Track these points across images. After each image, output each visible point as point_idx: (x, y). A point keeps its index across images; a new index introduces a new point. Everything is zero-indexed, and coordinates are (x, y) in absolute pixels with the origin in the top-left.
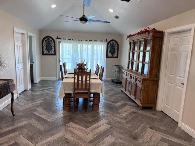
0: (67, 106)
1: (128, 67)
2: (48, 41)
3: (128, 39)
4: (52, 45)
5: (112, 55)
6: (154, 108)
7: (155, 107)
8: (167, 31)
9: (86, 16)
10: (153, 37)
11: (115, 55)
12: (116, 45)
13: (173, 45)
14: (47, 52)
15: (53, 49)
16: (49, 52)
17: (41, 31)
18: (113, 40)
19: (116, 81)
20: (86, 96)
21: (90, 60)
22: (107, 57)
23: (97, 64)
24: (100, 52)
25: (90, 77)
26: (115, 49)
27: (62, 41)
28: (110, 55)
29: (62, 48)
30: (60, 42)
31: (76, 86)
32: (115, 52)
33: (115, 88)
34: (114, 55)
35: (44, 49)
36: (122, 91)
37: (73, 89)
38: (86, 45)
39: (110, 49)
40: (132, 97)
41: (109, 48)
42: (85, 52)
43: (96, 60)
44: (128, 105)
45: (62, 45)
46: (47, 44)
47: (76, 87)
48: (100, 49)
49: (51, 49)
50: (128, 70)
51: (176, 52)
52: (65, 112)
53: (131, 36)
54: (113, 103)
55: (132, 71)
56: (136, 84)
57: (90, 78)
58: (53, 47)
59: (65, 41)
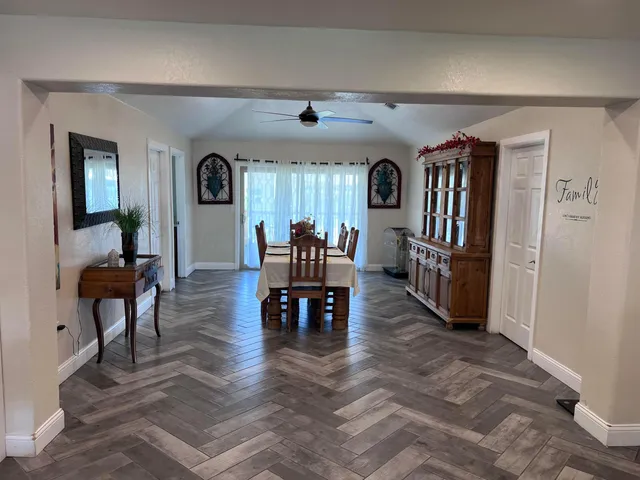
0: (273, 317)
1: (424, 232)
2: (214, 168)
3: (423, 159)
4: (224, 176)
5: (384, 200)
6: (481, 327)
7: (485, 326)
8: (503, 143)
9: (314, 109)
10: (473, 156)
11: (392, 200)
12: (395, 173)
13: (518, 175)
14: (211, 197)
15: (227, 189)
16: (215, 196)
17: (194, 142)
18: (385, 161)
19: (395, 271)
20: (316, 295)
21: (323, 217)
22: (370, 206)
23: (343, 225)
24: (351, 193)
25: (325, 252)
26: (390, 184)
27: (250, 165)
28: (376, 200)
29: (250, 184)
30: (243, 169)
31: (295, 271)
32: (391, 192)
33: (390, 288)
34: (388, 201)
35: (203, 189)
36: (409, 294)
37: (287, 279)
38: (314, 176)
39: (378, 185)
40: (431, 305)
41: (375, 181)
42: (310, 194)
43: (339, 214)
44: (420, 321)
45: (250, 178)
46: (210, 175)
47: (294, 274)
48: (351, 183)
49: (222, 187)
50: (422, 240)
51: (523, 191)
52: (268, 331)
53: (427, 151)
54: (382, 319)
55: (432, 239)
56: (439, 269)
57: (325, 255)
58: (225, 183)
59: (258, 165)
